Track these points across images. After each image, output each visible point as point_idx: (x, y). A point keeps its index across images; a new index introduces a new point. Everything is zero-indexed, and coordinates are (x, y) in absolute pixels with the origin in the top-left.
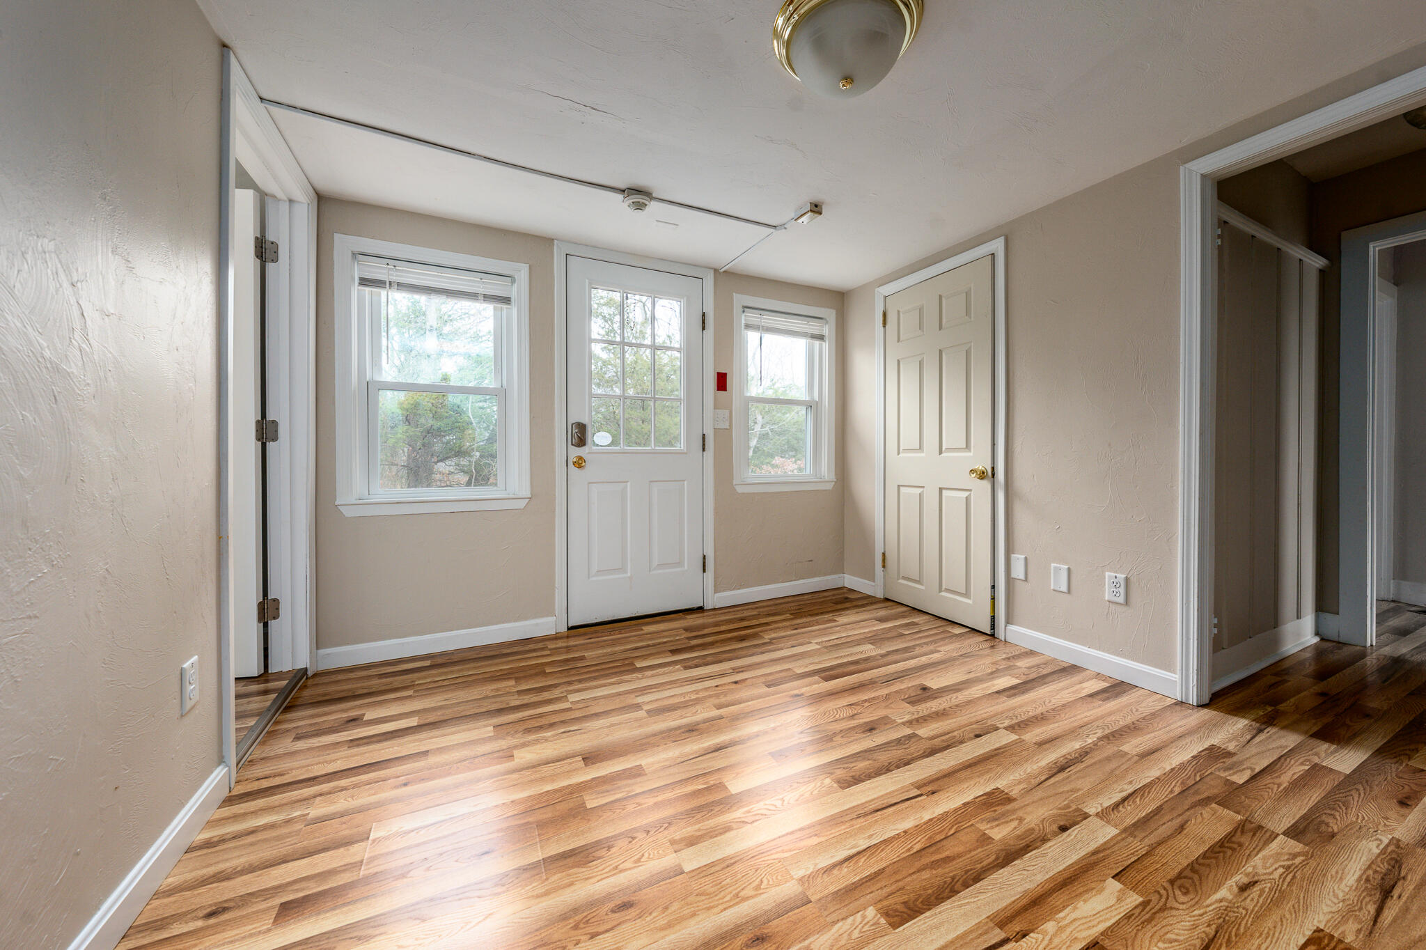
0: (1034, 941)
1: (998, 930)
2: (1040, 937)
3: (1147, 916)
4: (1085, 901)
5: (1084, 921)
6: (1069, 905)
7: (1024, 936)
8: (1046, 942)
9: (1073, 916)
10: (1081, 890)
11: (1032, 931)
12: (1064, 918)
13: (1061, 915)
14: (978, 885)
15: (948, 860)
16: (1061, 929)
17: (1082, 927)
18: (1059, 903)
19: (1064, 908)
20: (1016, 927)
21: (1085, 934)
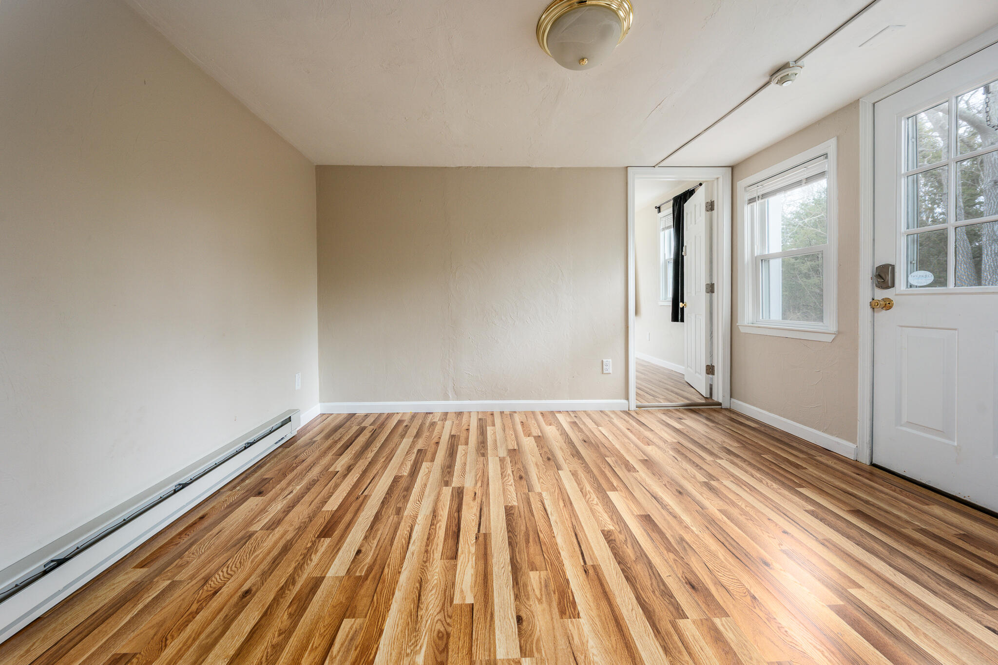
0: (472, 539)
1: (484, 532)
2: (472, 543)
3: (447, 593)
4: (472, 575)
5: (466, 565)
6: (475, 566)
7: (476, 538)
8: (469, 543)
9: (470, 563)
10: (478, 581)
11: (476, 542)
12: (472, 558)
13: (474, 558)
14: (507, 542)
15: (527, 541)
16: (469, 552)
17: (464, 561)
18: (479, 563)
19: (476, 563)
20: (481, 538)
21: (461, 558)
